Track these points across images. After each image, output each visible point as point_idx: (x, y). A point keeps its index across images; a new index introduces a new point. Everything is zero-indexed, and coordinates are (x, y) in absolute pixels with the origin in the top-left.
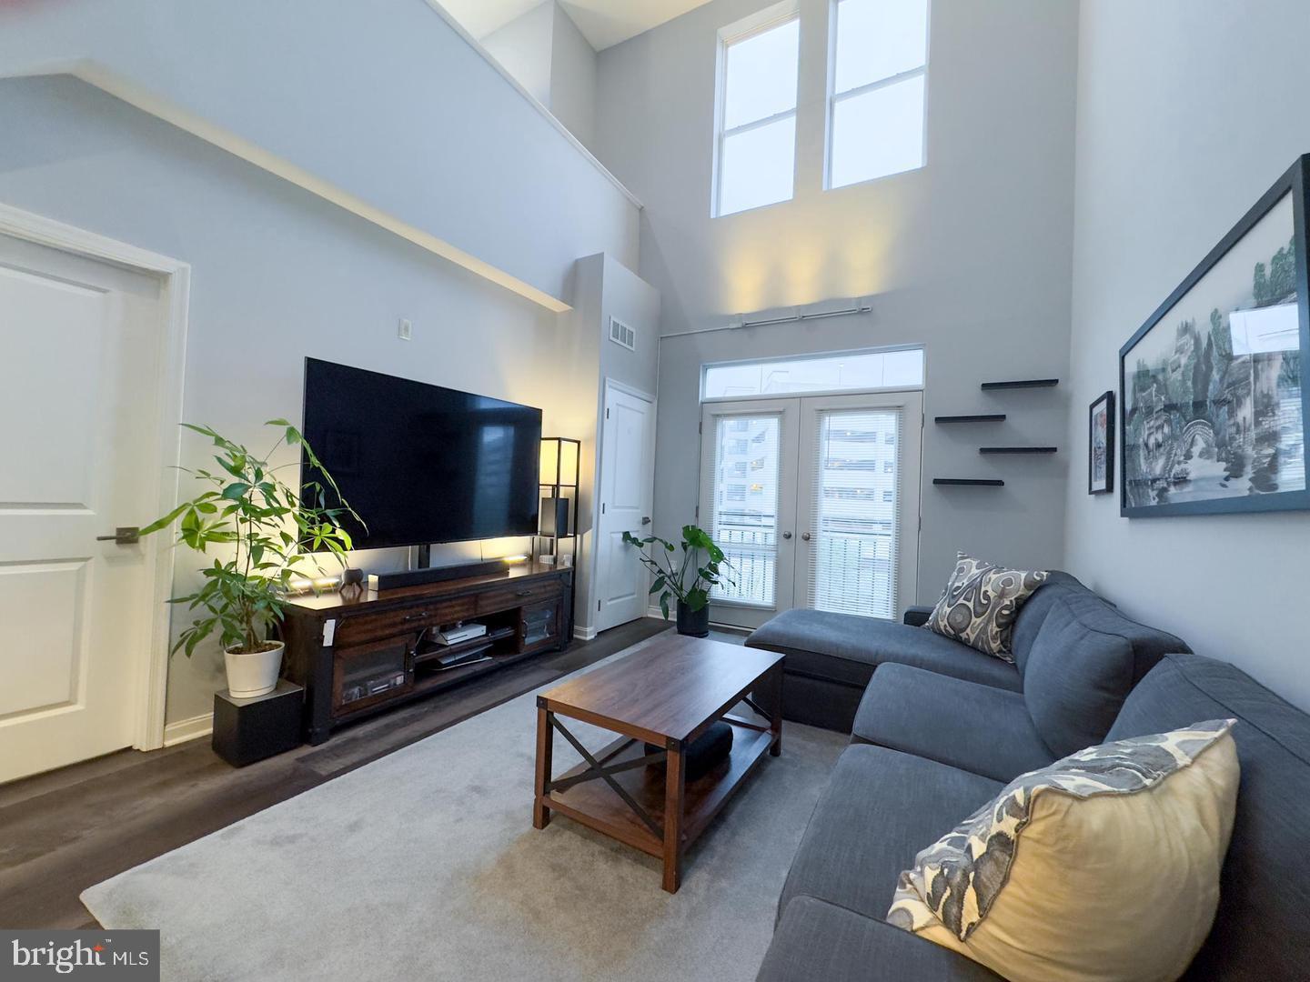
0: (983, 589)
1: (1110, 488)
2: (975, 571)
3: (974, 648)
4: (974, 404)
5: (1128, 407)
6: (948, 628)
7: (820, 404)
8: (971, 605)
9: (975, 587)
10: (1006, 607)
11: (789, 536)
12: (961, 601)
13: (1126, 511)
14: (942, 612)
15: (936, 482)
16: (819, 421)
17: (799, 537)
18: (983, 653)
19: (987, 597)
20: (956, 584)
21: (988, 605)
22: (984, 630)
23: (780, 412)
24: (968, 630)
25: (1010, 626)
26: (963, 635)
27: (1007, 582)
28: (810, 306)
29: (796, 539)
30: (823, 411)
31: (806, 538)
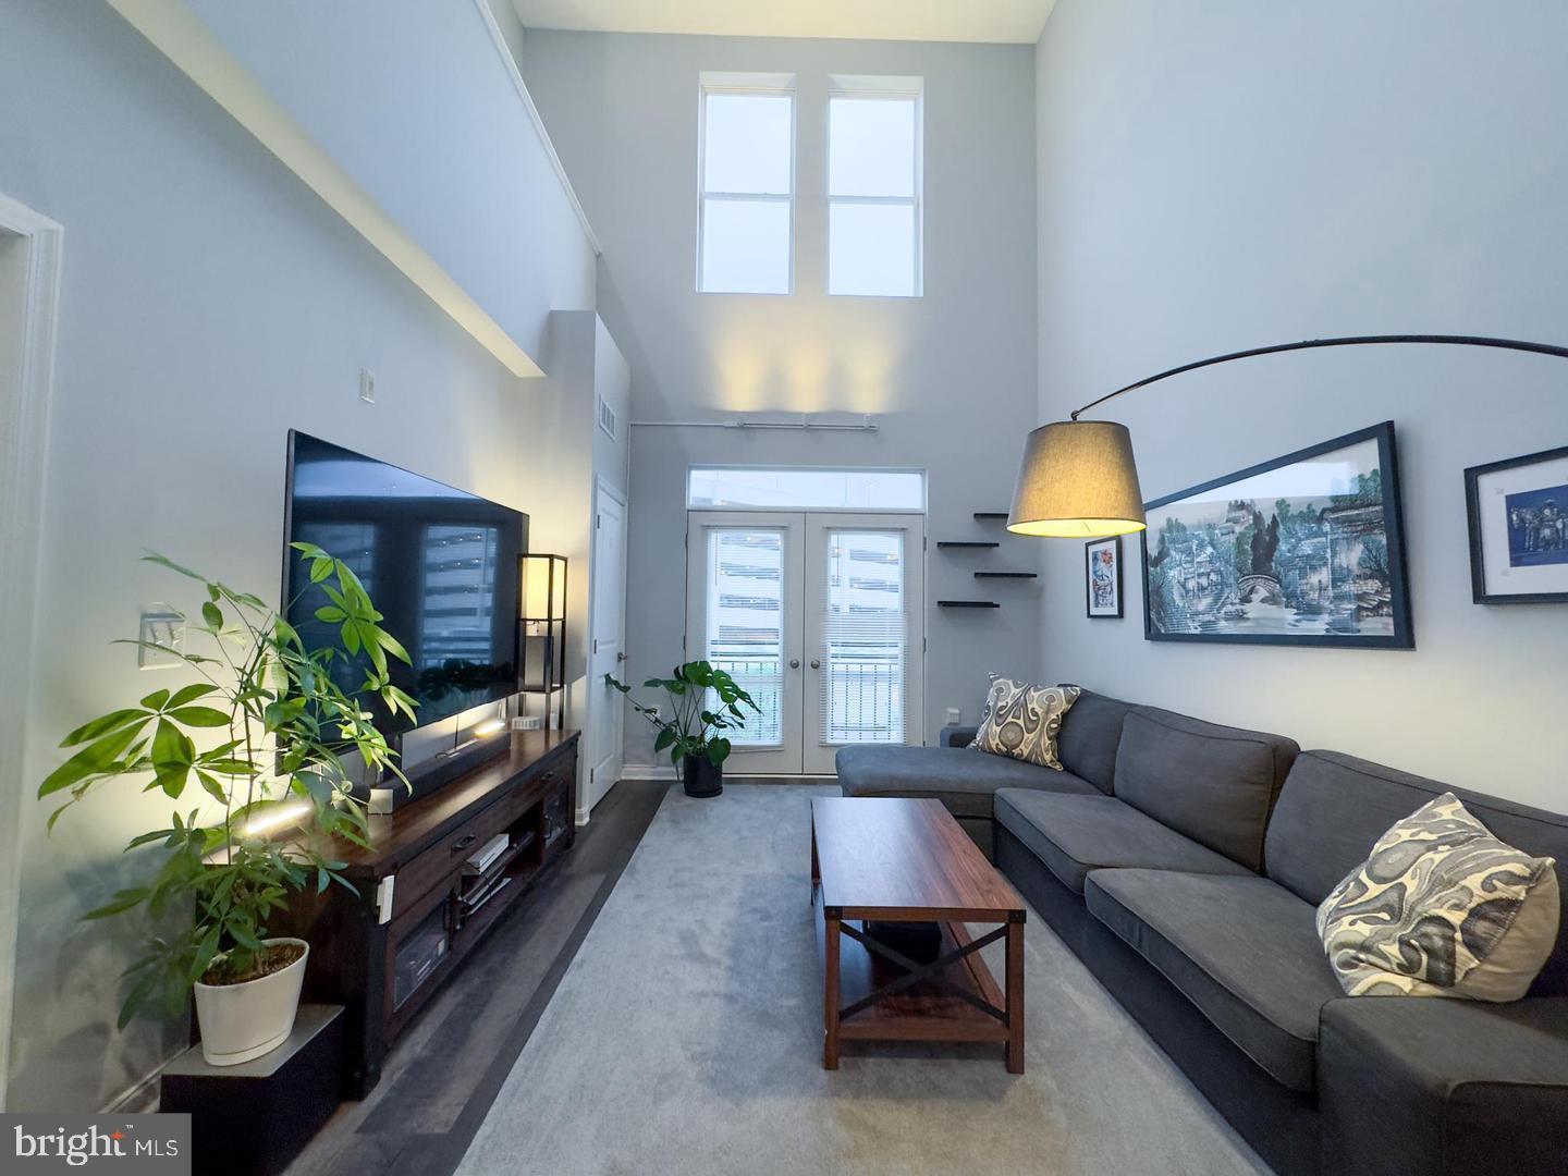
0: (1030, 707)
2: (1014, 691)
3: (1027, 761)
4: (969, 532)
5: (1153, 551)
6: (1001, 746)
7: (827, 521)
8: (1021, 722)
9: (1020, 705)
10: (1053, 721)
11: (795, 666)
12: (1010, 719)
13: (1152, 633)
14: (991, 733)
15: (940, 604)
16: (826, 541)
17: (808, 663)
18: (1037, 764)
19: (1036, 714)
20: (1000, 704)
21: (1037, 722)
22: (1037, 744)
23: (783, 528)
24: (1022, 746)
25: (1059, 737)
26: (1016, 751)
27: (1051, 699)
28: (814, 415)
29: (805, 667)
30: (829, 529)
31: (813, 665)
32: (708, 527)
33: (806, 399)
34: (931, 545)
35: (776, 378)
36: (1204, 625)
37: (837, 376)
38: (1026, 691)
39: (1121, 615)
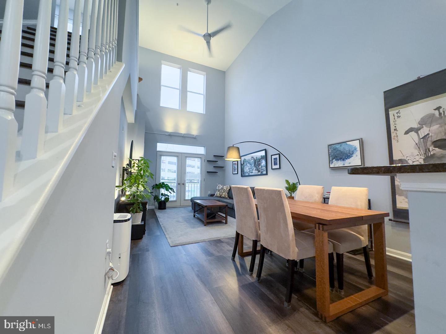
3: (223, 198)
4: (212, 159)
5: (242, 163)
6: (219, 195)
7: (186, 155)
8: (223, 191)
9: (222, 188)
10: (227, 191)
11: (179, 184)
12: (221, 191)
13: (242, 176)
14: (217, 193)
15: (207, 172)
16: (186, 159)
18: (225, 198)
19: (225, 190)
20: (219, 189)
22: (225, 194)
23: (177, 156)
25: (228, 193)
26: (222, 196)
27: (227, 187)
28: (184, 134)
29: (181, 184)
30: (186, 157)
31: (183, 184)
32: (161, 155)
33: (183, 130)
34: (206, 161)
35: (176, 126)
36: (248, 174)
37: (189, 127)
38: (223, 186)
39: (238, 173)
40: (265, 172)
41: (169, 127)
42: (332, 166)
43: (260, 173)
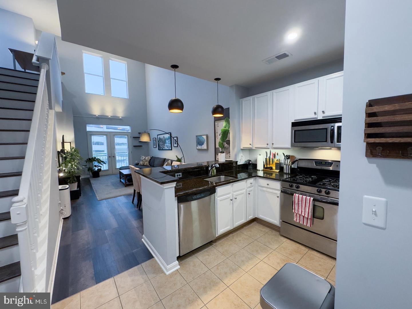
1: (156, 147)
2: (144, 157)
3: (146, 166)
4: (137, 135)
5: (158, 140)
7: (114, 134)
8: (145, 161)
9: (145, 159)
11: (109, 157)
12: (143, 161)
13: (159, 150)
14: (141, 163)
15: (134, 146)
16: (114, 137)
17: (112, 156)
20: (142, 159)
21: (147, 161)
23: (106, 135)
24: (145, 164)
25: (149, 162)
27: (148, 158)
28: (111, 116)
29: (112, 157)
30: (114, 135)
31: (113, 157)
32: (91, 135)
33: (109, 113)
34: (132, 137)
35: (103, 109)
36: (162, 148)
37: (114, 110)
40: (170, 148)
41: (96, 110)
42: (197, 148)
43: (168, 149)
